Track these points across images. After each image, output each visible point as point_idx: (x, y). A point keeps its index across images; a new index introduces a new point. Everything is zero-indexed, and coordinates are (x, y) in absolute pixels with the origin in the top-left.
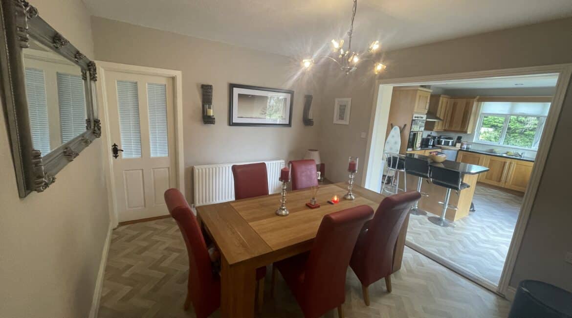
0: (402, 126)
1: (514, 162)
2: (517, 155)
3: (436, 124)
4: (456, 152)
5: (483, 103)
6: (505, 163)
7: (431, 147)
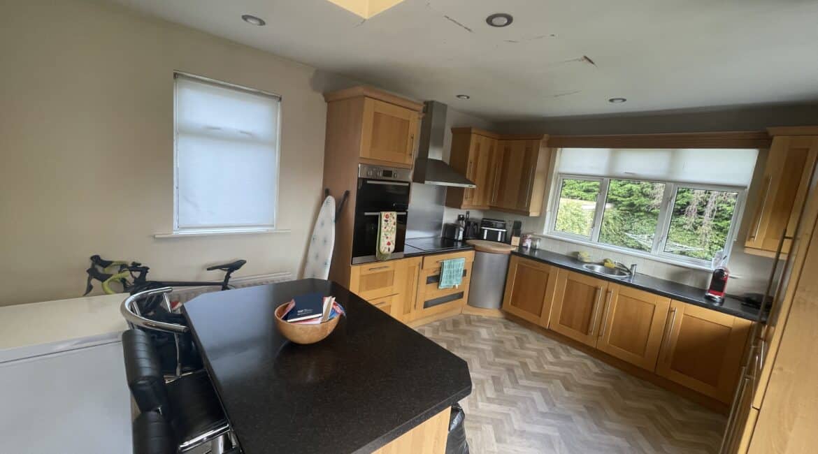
0: (342, 195)
1: (615, 289)
2: (621, 270)
3: (467, 194)
4: (507, 257)
5: (559, 149)
6: (596, 289)
7: (459, 245)
